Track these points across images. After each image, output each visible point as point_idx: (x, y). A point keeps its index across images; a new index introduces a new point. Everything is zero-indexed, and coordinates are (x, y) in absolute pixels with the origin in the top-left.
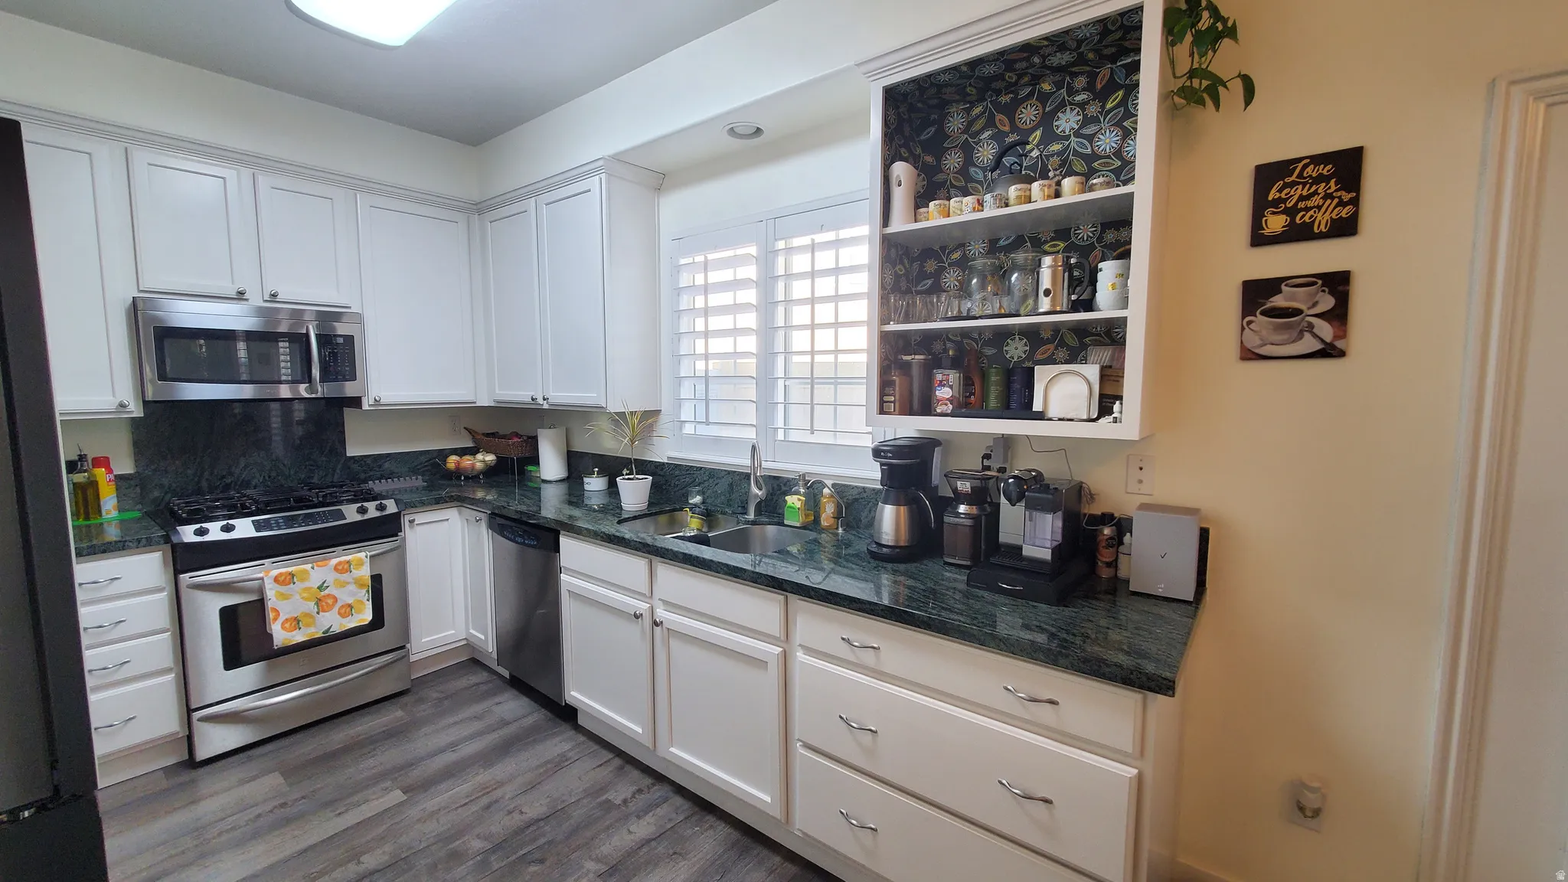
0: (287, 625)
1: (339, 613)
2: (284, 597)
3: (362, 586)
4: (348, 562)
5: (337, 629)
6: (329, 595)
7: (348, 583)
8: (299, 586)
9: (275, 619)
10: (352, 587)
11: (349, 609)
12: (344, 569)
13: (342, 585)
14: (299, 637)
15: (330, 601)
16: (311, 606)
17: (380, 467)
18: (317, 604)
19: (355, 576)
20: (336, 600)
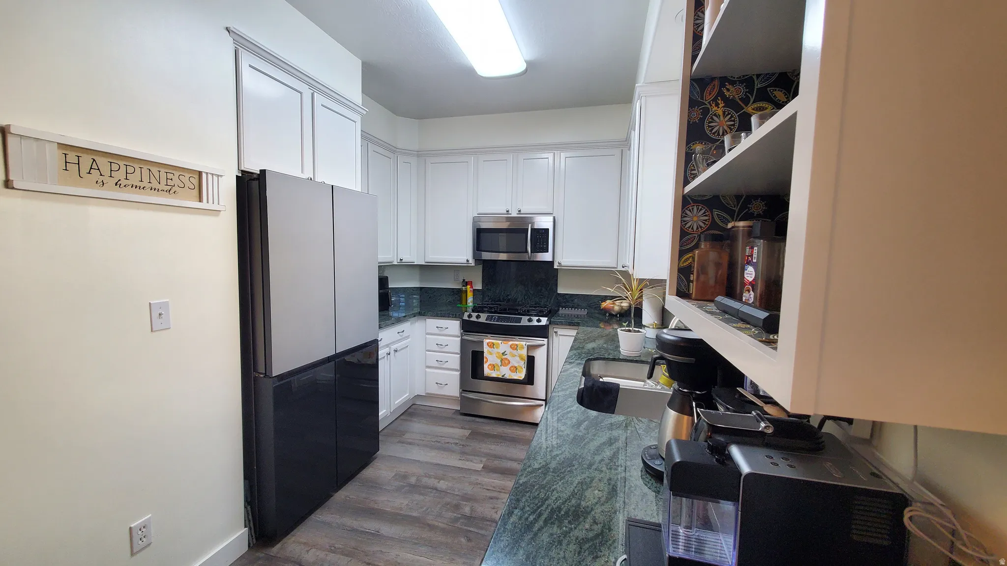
0: (490, 367)
1: (510, 369)
2: (491, 353)
3: (522, 359)
4: (517, 345)
5: (507, 376)
6: (506, 359)
7: (516, 356)
8: (495, 350)
9: (486, 362)
10: (518, 359)
11: (515, 369)
12: (515, 348)
13: (514, 356)
14: (494, 374)
15: (506, 362)
16: (498, 362)
17: (572, 301)
18: (501, 361)
19: (519, 353)
20: (509, 362)
